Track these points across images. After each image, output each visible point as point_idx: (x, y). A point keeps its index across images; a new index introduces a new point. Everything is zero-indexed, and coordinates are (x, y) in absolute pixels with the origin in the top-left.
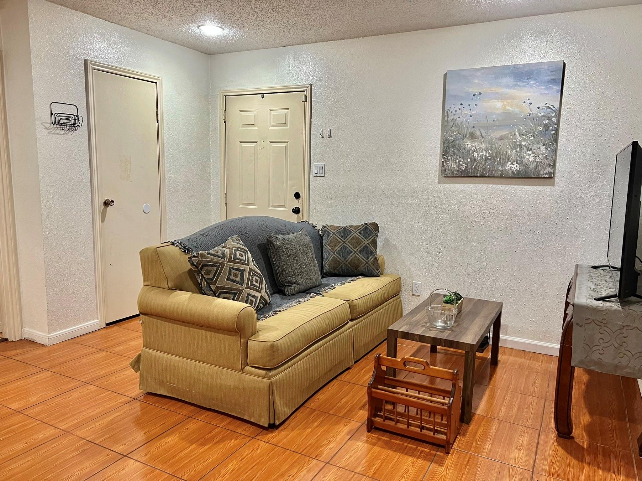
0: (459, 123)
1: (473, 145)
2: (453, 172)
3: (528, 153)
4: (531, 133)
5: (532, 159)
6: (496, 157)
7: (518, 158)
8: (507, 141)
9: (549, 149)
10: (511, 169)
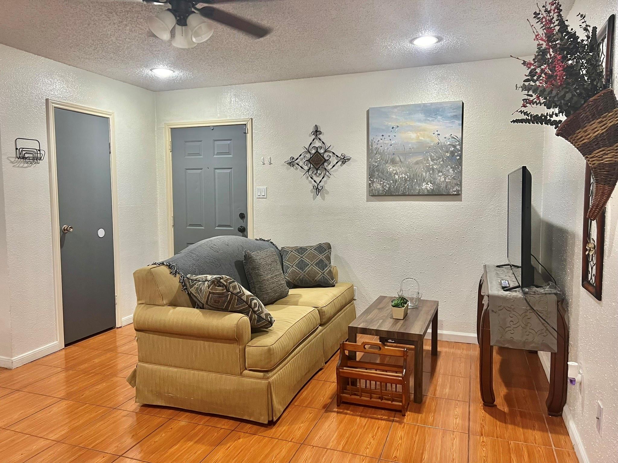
0: (381, 151)
1: (394, 169)
2: (378, 192)
3: (439, 174)
4: (440, 159)
5: (443, 179)
6: (413, 178)
7: (432, 179)
8: (421, 165)
9: (456, 171)
10: (426, 188)
